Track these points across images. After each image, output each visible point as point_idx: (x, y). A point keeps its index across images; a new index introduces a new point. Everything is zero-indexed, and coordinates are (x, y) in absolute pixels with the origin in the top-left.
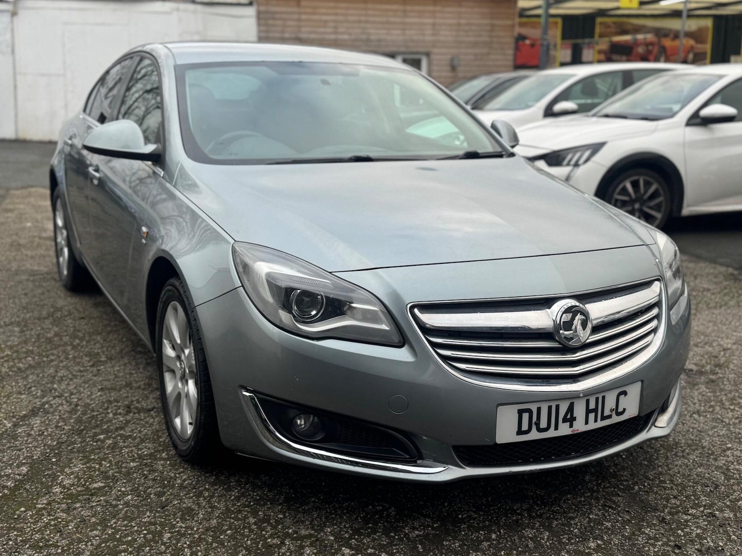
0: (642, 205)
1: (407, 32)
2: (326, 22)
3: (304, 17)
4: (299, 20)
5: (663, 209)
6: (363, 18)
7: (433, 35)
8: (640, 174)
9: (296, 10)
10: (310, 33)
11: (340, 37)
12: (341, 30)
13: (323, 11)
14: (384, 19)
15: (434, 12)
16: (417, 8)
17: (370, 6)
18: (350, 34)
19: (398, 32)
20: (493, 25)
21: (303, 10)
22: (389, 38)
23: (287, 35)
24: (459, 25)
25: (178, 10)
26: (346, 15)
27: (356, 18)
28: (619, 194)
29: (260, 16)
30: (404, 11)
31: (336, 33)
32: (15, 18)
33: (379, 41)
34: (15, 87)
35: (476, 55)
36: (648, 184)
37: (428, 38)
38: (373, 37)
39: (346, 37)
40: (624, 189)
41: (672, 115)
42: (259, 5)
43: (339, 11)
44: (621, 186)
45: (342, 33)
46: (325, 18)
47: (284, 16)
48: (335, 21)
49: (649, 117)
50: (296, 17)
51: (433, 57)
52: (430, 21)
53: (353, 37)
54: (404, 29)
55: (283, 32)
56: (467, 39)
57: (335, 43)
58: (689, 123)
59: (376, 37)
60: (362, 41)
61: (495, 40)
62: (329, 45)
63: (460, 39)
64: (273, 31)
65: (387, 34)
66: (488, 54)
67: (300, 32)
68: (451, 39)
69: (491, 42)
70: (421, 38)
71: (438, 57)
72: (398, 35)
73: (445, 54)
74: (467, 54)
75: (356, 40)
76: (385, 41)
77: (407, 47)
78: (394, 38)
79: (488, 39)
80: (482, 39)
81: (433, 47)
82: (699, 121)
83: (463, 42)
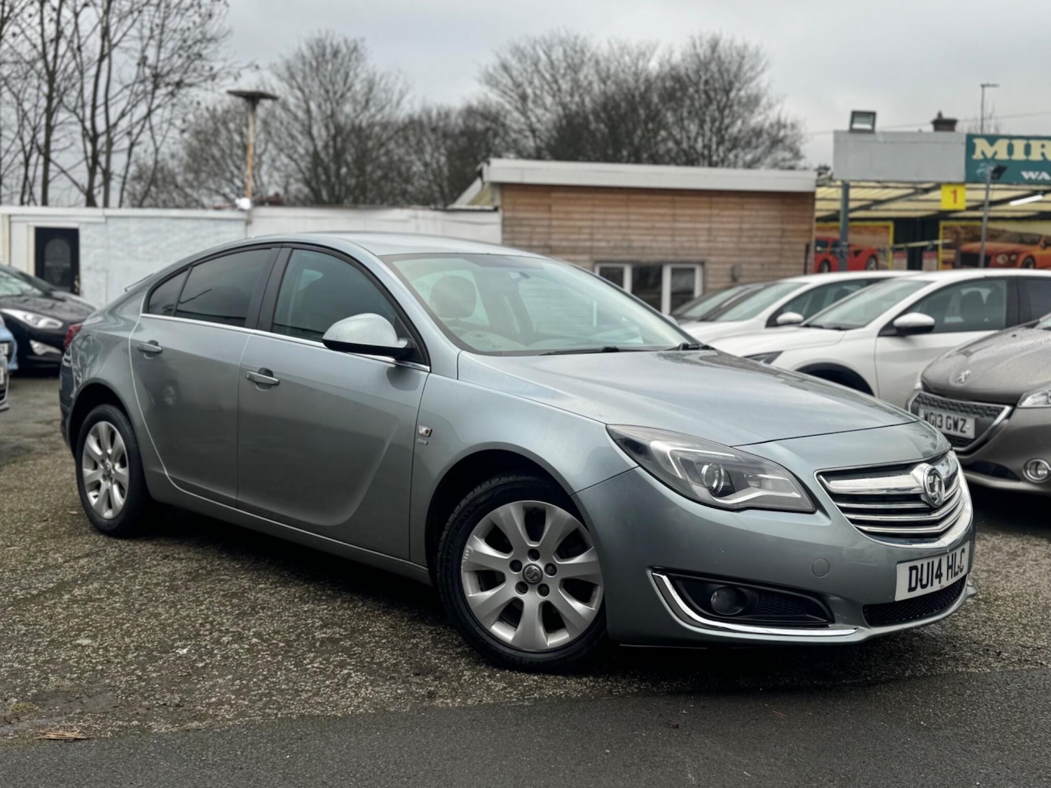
1: (677, 238)
2: (580, 228)
3: (555, 223)
4: (550, 226)
6: (624, 224)
7: (709, 241)
9: (546, 215)
10: (561, 240)
11: (596, 244)
12: (597, 236)
13: (578, 216)
14: (649, 225)
15: (711, 216)
16: (689, 212)
17: (632, 210)
18: (608, 241)
19: (668, 238)
20: (784, 230)
21: (554, 216)
22: (654, 245)
23: (535, 243)
24: (741, 230)
25: (416, 217)
26: (604, 220)
27: (616, 224)
29: (505, 223)
30: (674, 215)
31: (592, 240)
32: (250, 228)
33: (643, 248)
35: (762, 264)
37: (701, 245)
38: (635, 244)
39: (603, 244)
41: (863, 326)
42: (504, 210)
43: (596, 216)
45: (599, 240)
46: (579, 223)
47: (533, 222)
48: (591, 227)
49: (842, 327)
50: (546, 223)
51: (708, 266)
52: (706, 226)
53: (612, 244)
54: (673, 236)
55: (530, 239)
56: (751, 246)
57: (590, 250)
58: (883, 333)
59: (640, 244)
60: (622, 248)
61: (786, 247)
62: (584, 253)
63: (742, 246)
64: (520, 239)
65: (652, 241)
66: (779, 263)
67: (550, 239)
68: (731, 246)
69: (782, 249)
70: (694, 245)
71: (715, 266)
72: (666, 242)
73: (724, 263)
74: (750, 263)
75: (615, 248)
76: (650, 248)
77: (677, 255)
78: (661, 245)
79: (777, 246)
80: (770, 246)
81: (709, 255)
82: (894, 331)
83: (745, 250)
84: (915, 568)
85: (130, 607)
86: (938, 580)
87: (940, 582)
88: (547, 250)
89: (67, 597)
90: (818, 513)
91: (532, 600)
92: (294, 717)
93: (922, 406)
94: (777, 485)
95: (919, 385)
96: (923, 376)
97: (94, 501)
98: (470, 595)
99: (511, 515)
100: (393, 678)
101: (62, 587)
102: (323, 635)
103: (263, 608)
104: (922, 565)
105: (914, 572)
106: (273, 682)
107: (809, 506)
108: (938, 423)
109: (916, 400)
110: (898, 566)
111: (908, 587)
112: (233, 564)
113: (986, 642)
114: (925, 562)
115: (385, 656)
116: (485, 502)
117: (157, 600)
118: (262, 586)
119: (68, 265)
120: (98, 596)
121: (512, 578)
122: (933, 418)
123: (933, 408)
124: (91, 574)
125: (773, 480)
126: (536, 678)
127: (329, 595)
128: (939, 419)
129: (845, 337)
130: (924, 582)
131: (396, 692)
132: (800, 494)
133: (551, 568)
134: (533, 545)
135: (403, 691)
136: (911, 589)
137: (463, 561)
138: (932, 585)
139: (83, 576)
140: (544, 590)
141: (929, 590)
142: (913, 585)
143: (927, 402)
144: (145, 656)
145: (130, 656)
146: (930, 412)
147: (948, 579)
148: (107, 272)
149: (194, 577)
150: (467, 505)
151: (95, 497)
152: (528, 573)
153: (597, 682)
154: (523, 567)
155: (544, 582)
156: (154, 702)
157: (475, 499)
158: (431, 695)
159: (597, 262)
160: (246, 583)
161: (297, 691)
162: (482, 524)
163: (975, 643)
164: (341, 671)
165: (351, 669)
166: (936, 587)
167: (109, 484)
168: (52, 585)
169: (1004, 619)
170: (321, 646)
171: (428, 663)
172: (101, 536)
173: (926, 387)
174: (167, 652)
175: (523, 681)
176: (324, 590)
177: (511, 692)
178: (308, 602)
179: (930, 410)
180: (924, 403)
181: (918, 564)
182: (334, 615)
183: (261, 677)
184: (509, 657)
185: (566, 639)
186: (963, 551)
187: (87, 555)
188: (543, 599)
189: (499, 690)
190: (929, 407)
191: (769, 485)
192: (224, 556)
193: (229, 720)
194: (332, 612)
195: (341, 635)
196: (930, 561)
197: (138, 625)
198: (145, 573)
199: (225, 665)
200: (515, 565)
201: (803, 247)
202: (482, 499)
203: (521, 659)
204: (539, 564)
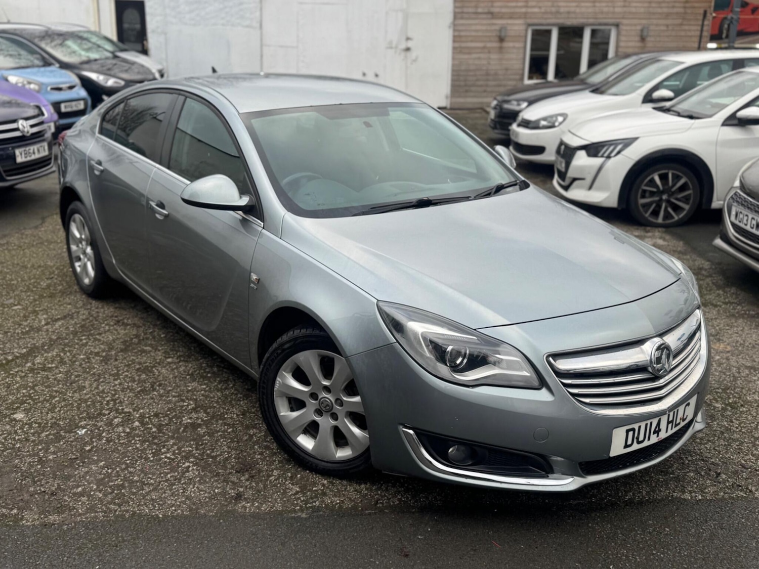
0: (669, 196)
1: (597, 4)
5: (691, 201)
7: (624, 6)
8: (669, 169)
10: (501, 7)
11: (530, 10)
12: (531, 4)
18: (540, 7)
19: (590, 4)
22: (578, 10)
23: (480, 10)
28: (647, 185)
31: (527, 7)
33: (569, 13)
34: (262, 56)
35: (667, 26)
36: (677, 178)
37: (617, 10)
38: (562, 10)
39: (536, 10)
40: (652, 181)
41: (711, 116)
44: (649, 178)
45: (532, 7)
51: (622, 27)
53: (543, 10)
55: (476, 7)
56: (659, 10)
57: (525, 15)
58: (725, 123)
59: (566, 9)
60: (551, 13)
61: (689, 11)
62: (519, 18)
63: (651, 10)
64: (468, 7)
65: (577, 6)
66: (681, 25)
67: (492, 6)
68: (642, 10)
69: (685, 13)
70: (611, 9)
71: (628, 28)
72: (587, 7)
73: (635, 25)
74: (657, 25)
75: (546, 13)
76: (574, 13)
77: (596, 18)
78: (583, 10)
79: (682, 10)
80: (675, 10)
81: (623, 18)
82: (736, 122)
83: (654, 14)
84: (633, 430)
85: (67, 378)
86: (656, 435)
87: (658, 436)
88: (490, 16)
89: (29, 364)
90: (544, 390)
91: (326, 423)
92: (127, 516)
93: (735, 204)
94: (511, 365)
95: (737, 184)
96: (742, 177)
97: (78, 269)
98: (281, 414)
99: (309, 359)
100: (218, 475)
101: (33, 351)
102: (189, 421)
103: (160, 385)
104: (640, 427)
105: (631, 433)
106: (131, 473)
107: (536, 383)
108: (745, 221)
109: (732, 197)
110: (614, 430)
111: (624, 445)
112: (161, 333)
113: (713, 460)
114: (643, 425)
115: (223, 449)
116: (288, 348)
117: (88, 373)
118: (169, 360)
119: (138, 26)
120: (50, 366)
121: (312, 404)
122: (741, 216)
123: (743, 208)
124: (58, 338)
125: (507, 361)
126: (325, 482)
127: (214, 373)
128: (746, 218)
129: (693, 126)
130: (641, 438)
131: (214, 491)
132: (530, 373)
133: (339, 401)
134: (326, 383)
135: (220, 490)
136: (626, 446)
137: (275, 389)
138: (649, 440)
139: (51, 340)
140: (335, 417)
141: (646, 443)
142: (629, 442)
143: (740, 201)
144: (54, 435)
145: (43, 435)
146: (740, 210)
147: (667, 431)
148: (165, 34)
149: (127, 347)
150: (276, 349)
151: (79, 266)
152: (322, 403)
153: (371, 490)
154: (319, 398)
155: (333, 411)
156: (38, 488)
157: (282, 344)
158: (239, 497)
159: (529, 25)
160: (159, 356)
161: (143, 483)
162: (289, 363)
163: (703, 460)
164: (184, 464)
165: (192, 462)
166: (654, 439)
167: (86, 260)
168: (25, 350)
169: (740, 431)
170: (183, 431)
171: (252, 458)
172: (84, 296)
173: (743, 187)
174: (70, 432)
175: (314, 484)
176: (212, 367)
177: (299, 498)
178: (194, 380)
179: (741, 209)
180: (737, 202)
181: (636, 426)
182: (207, 397)
183: (123, 466)
184: (308, 463)
185: (350, 455)
186: (688, 404)
187: (64, 318)
188: (333, 423)
189: (291, 495)
190: (740, 207)
191: (504, 364)
192: (158, 323)
193: (80, 515)
194: (207, 393)
195: (202, 420)
196: (649, 422)
197: (64, 400)
198: (96, 339)
199: (106, 449)
200: (314, 396)
201: (702, 11)
202: (286, 346)
203: (317, 466)
204: (330, 397)
